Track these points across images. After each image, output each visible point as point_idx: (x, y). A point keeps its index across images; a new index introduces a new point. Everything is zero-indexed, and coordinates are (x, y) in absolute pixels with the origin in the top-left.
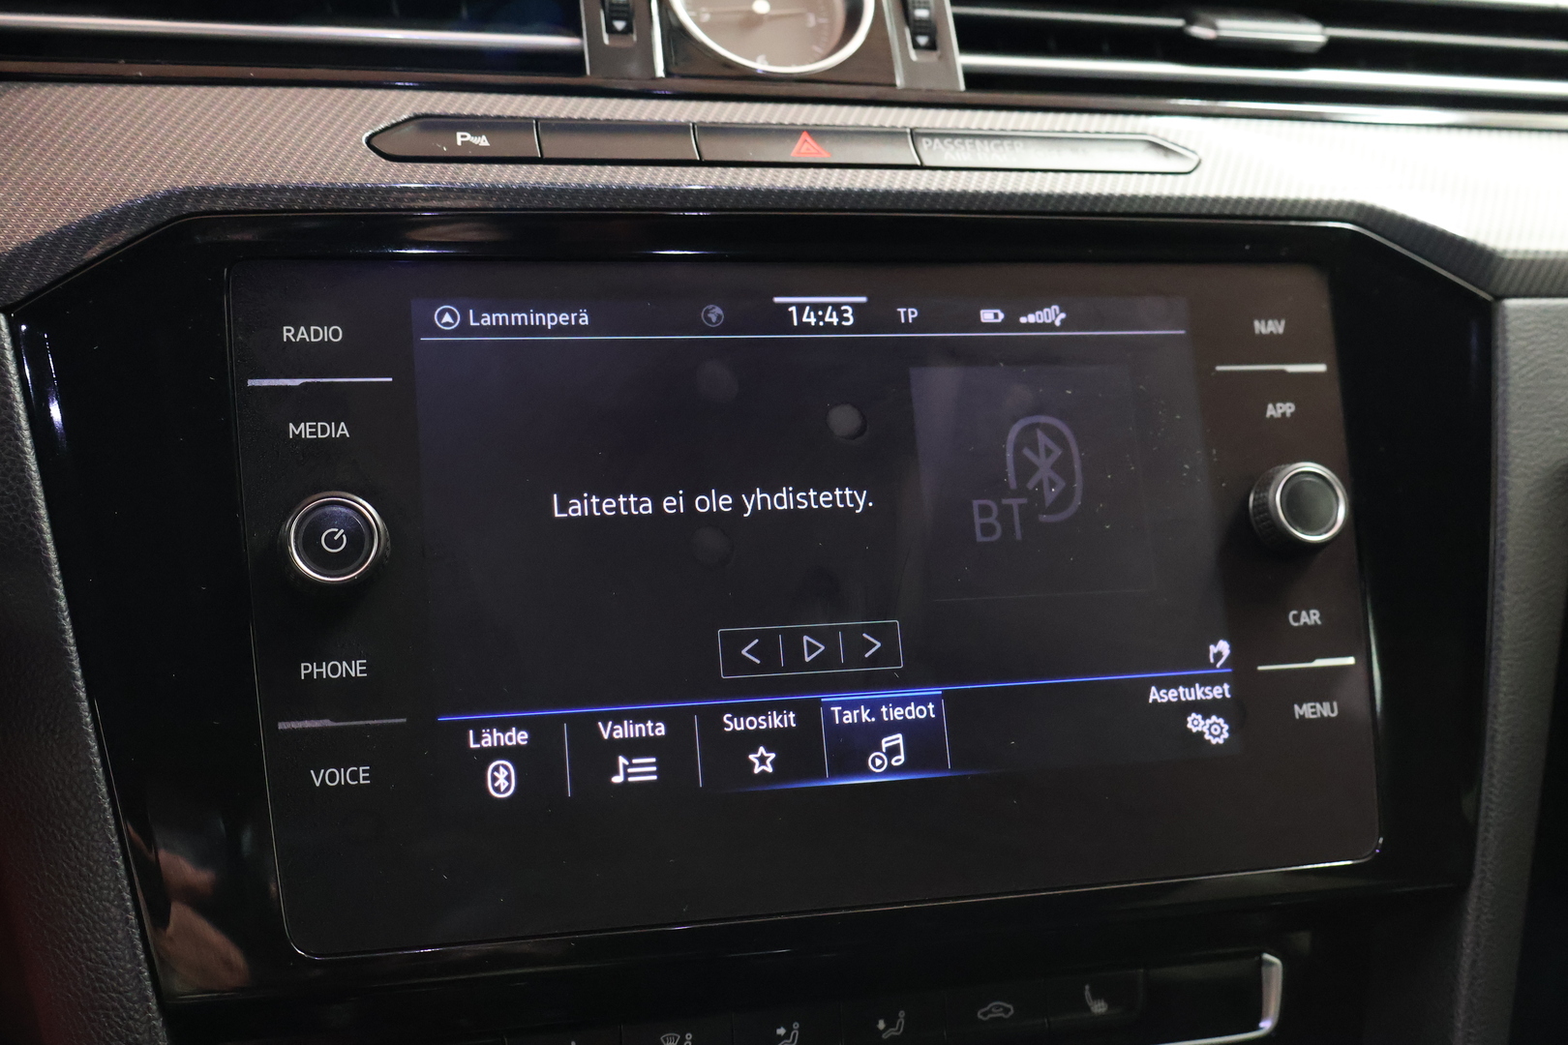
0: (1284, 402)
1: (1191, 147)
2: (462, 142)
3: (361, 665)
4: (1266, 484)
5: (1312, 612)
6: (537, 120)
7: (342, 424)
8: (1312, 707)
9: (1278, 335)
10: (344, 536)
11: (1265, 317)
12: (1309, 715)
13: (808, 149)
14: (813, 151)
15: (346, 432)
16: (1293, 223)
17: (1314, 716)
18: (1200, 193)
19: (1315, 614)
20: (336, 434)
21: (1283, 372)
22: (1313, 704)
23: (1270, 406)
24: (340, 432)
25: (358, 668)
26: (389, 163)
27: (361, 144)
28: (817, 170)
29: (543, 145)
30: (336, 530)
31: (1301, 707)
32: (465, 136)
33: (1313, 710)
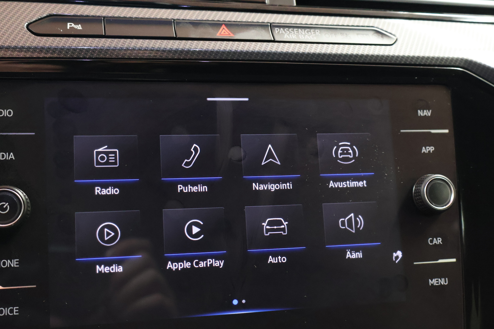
0: (430, 146)
1: (393, 33)
2: (70, 27)
3: (16, 261)
4: (421, 183)
5: (438, 238)
6: (104, 17)
7: (12, 153)
8: (437, 280)
9: (428, 116)
10: (8, 206)
11: (423, 109)
12: (435, 284)
13: (224, 32)
14: (227, 33)
15: (13, 157)
16: (436, 68)
17: (438, 284)
18: (396, 54)
19: (439, 240)
20: (8, 158)
21: (430, 133)
22: (437, 279)
23: (424, 148)
24: (10, 157)
25: (15, 263)
26: (36, 37)
27: (24, 28)
28: (228, 42)
29: (106, 29)
30: (5, 203)
31: (432, 280)
32: (71, 25)
33: (437, 282)
